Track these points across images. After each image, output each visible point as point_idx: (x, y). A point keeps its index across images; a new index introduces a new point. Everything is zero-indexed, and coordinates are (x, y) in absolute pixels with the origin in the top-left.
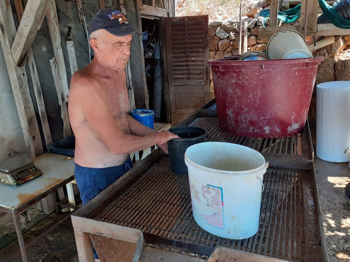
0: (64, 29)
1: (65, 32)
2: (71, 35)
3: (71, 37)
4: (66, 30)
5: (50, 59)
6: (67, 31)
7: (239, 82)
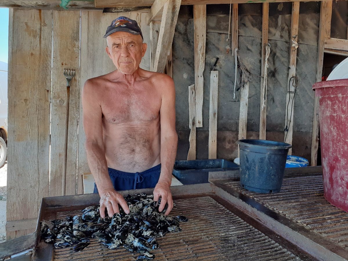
0: (211, 60)
1: (211, 62)
2: (218, 66)
3: (218, 67)
4: (213, 60)
5: (190, 85)
6: (214, 62)
7: (334, 115)
